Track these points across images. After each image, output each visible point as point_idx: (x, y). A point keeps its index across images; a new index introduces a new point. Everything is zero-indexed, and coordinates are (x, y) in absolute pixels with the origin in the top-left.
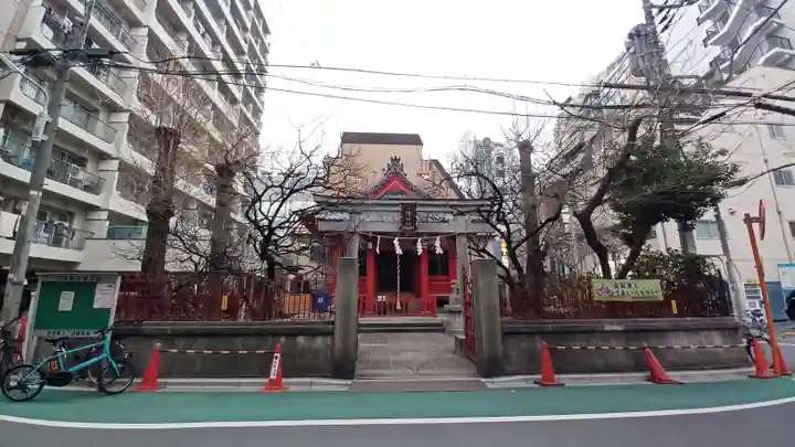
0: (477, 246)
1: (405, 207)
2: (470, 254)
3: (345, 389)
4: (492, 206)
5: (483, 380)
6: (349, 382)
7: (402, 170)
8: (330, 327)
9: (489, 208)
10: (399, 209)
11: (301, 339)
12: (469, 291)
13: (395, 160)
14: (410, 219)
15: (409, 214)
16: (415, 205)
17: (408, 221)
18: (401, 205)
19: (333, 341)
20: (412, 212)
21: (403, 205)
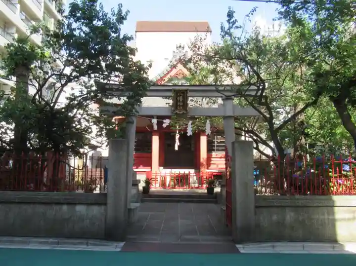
1: (177, 93)
10: (171, 94)
13: (180, 48)
14: (182, 104)
15: (181, 99)
16: (187, 90)
17: (180, 106)
18: (173, 91)
19: (106, 210)
20: (183, 97)
21: (175, 91)
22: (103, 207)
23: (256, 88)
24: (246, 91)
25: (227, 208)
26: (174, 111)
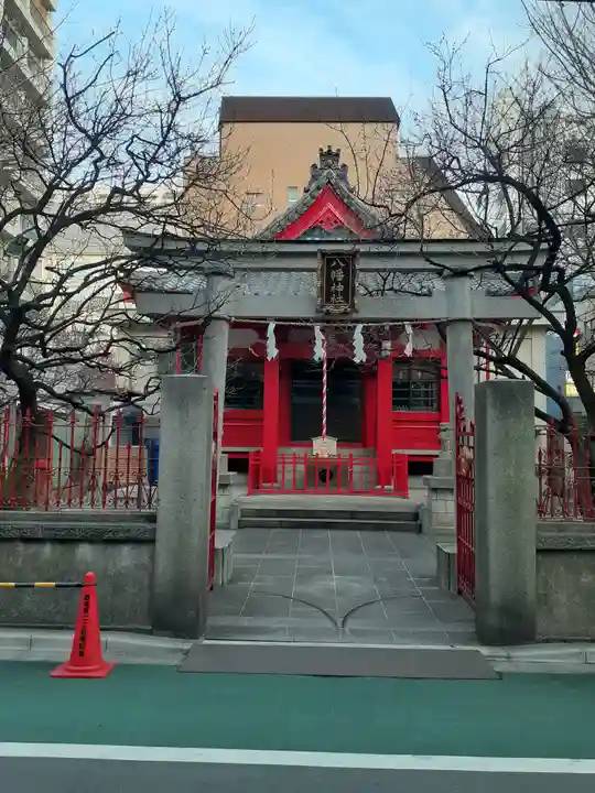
0: (498, 349)
1: (329, 259)
2: (478, 368)
3: (175, 661)
4: (534, 254)
5: (485, 651)
6: (187, 645)
7: (343, 177)
8: (149, 526)
9: (524, 261)
10: (315, 263)
11: (85, 551)
12: (469, 454)
13: (329, 156)
14: (341, 288)
15: (340, 276)
16: (354, 255)
17: (336, 292)
18: (319, 255)
19: (153, 557)
20: (346, 271)
21: (324, 254)
22: (145, 550)
23: (530, 248)
24: (505, 255)
25: (459, 550)
26: (323, 306)
